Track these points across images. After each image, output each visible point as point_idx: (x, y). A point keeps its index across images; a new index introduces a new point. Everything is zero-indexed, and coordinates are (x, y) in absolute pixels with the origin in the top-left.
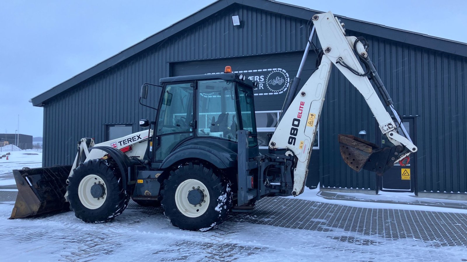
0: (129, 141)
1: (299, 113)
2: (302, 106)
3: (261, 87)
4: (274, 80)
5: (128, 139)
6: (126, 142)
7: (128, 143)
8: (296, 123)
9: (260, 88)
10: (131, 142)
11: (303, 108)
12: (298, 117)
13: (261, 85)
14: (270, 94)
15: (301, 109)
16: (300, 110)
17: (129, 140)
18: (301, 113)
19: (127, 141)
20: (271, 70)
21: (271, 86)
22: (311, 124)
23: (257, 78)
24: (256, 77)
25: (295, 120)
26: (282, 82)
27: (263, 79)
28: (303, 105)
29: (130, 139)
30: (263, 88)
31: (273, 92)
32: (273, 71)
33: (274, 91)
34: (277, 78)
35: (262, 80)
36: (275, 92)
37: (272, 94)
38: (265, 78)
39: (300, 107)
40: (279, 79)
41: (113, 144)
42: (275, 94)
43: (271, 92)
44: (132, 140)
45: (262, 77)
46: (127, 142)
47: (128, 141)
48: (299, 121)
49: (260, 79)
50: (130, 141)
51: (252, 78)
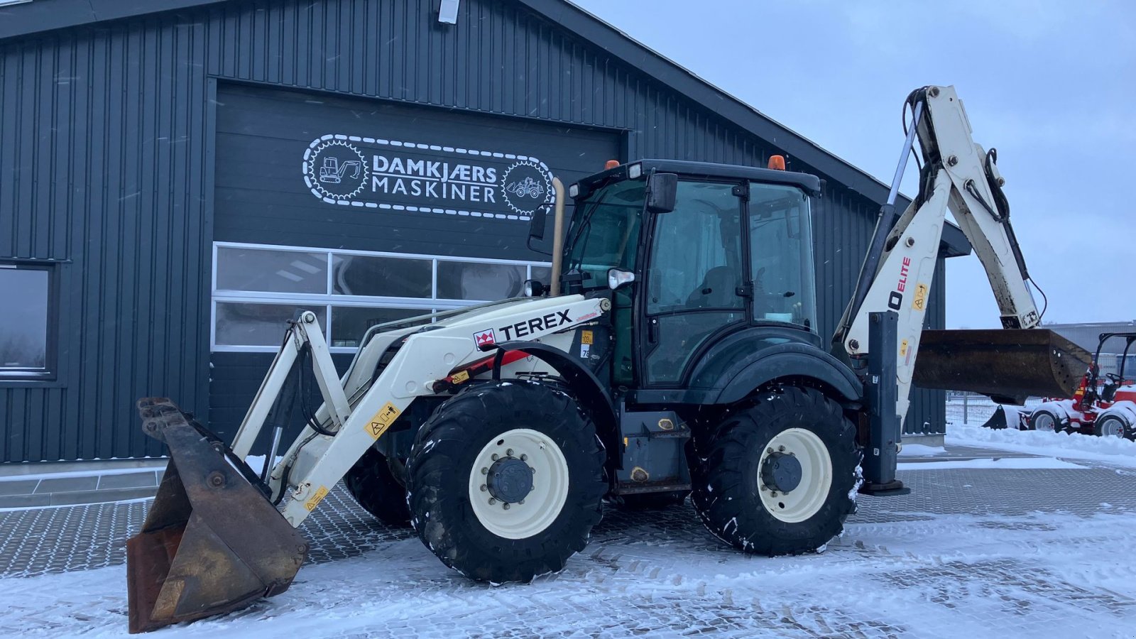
0: (535, 326)
1: (901, 281)
2: (905, 267)
3: (489, 198)
4: (520, 184)
5: (530, 322)
6: (526, 328)
7: (532, 331)
8: (895, 301)
9: (486, 200)
10: (541, 329)
11: (907, 270)
12: (899, 289)
13: (489, 192)
14: (510, 217)
15: (904, 272)
16: (902, 274)
17: (533, 323)
18: (904, 282)
19: (527, 325)
20: (513, 157)
21: (513, 197)
22: (920, 305)
23: (478, 171)
24: (475, 169)
25: (893, 294)
26: (539, 193)
27: (494, 179)
28: (908, 265)
29: (538, 322)
30: (493, 201)
31: (518, 214)
32: (519, 161)
33: (521, 212)
34: (528, 181)
35: (491, 178)
36: (523, 215)
37: (515, 218)
38: (499, 176)
39: (903, 269)
40: (531, 183)
41: (480, 335)
42: (522, 218)
43: (513, 213)
44: (543, 326)
45: (492, 172)
46: (528, 330)
47: (532, 327)
48: (900, 297)
49: (485, 176)
50: (539, 326)
51: (466, 170)
